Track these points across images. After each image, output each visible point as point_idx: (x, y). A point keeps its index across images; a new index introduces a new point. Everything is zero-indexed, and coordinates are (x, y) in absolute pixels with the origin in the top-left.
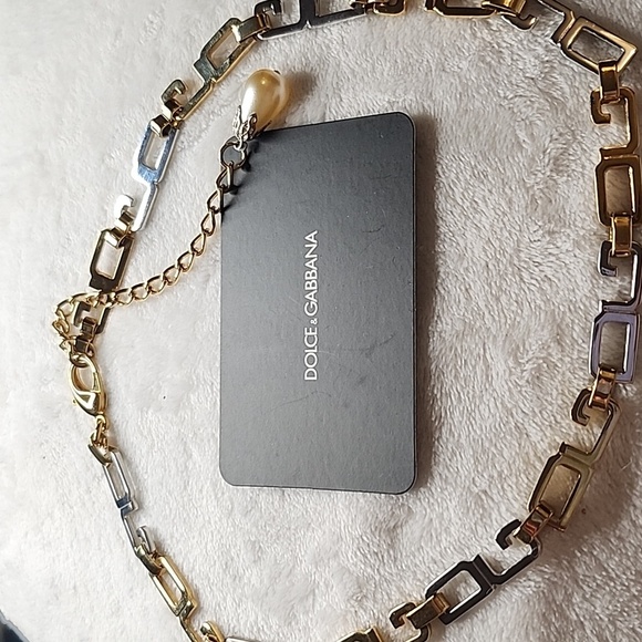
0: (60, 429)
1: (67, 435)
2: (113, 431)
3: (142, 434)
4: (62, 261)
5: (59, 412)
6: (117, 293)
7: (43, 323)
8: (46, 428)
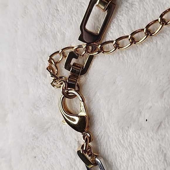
0: (49, 139)
1: (54, 143)
2: (96, 142)
3: (123, 146)
4: (52, 25)
5: (49, 128)
6: (102, 44)
7: (36, 69)
8: (37, 138)
